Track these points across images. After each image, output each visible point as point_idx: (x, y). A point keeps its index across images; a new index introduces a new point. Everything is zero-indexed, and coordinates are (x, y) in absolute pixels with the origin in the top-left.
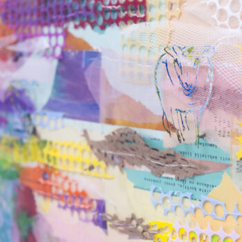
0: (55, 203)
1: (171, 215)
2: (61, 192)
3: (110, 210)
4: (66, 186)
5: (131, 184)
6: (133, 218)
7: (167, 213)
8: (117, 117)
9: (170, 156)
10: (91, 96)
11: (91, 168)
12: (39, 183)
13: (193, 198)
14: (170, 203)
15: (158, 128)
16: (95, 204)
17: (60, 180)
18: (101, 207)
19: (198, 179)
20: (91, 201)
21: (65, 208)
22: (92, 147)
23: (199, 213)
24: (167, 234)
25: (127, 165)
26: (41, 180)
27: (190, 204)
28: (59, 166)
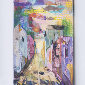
0: (37, 18)
1: (57, 16)
2: (37, 16)
3: (46, 17)
4: (39, 15)
5: (50, 13)
6: (51, 17)
7: (56, 16)
8: (47, 4)
9: (56, 8)
10: (43, 1)
11: (43, 12)
12: (33, 16)
13: (60, 13)
14: (56, 14)
15: (54, 5)
16: (44, 17)
17: (37, 15)
18: (45, 17)
19: (60, 10)
20: (43, 16)
21: (38, 18)
22: (43, 9)
23: (61, 14)
24: (56, 18)
25: (49, 10)
26: (34, 15)
27: (59, 14)
28: (37, 12)
